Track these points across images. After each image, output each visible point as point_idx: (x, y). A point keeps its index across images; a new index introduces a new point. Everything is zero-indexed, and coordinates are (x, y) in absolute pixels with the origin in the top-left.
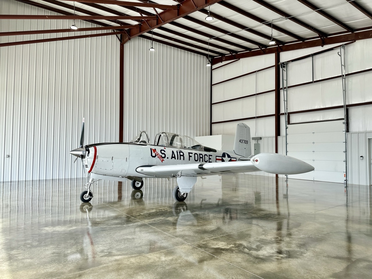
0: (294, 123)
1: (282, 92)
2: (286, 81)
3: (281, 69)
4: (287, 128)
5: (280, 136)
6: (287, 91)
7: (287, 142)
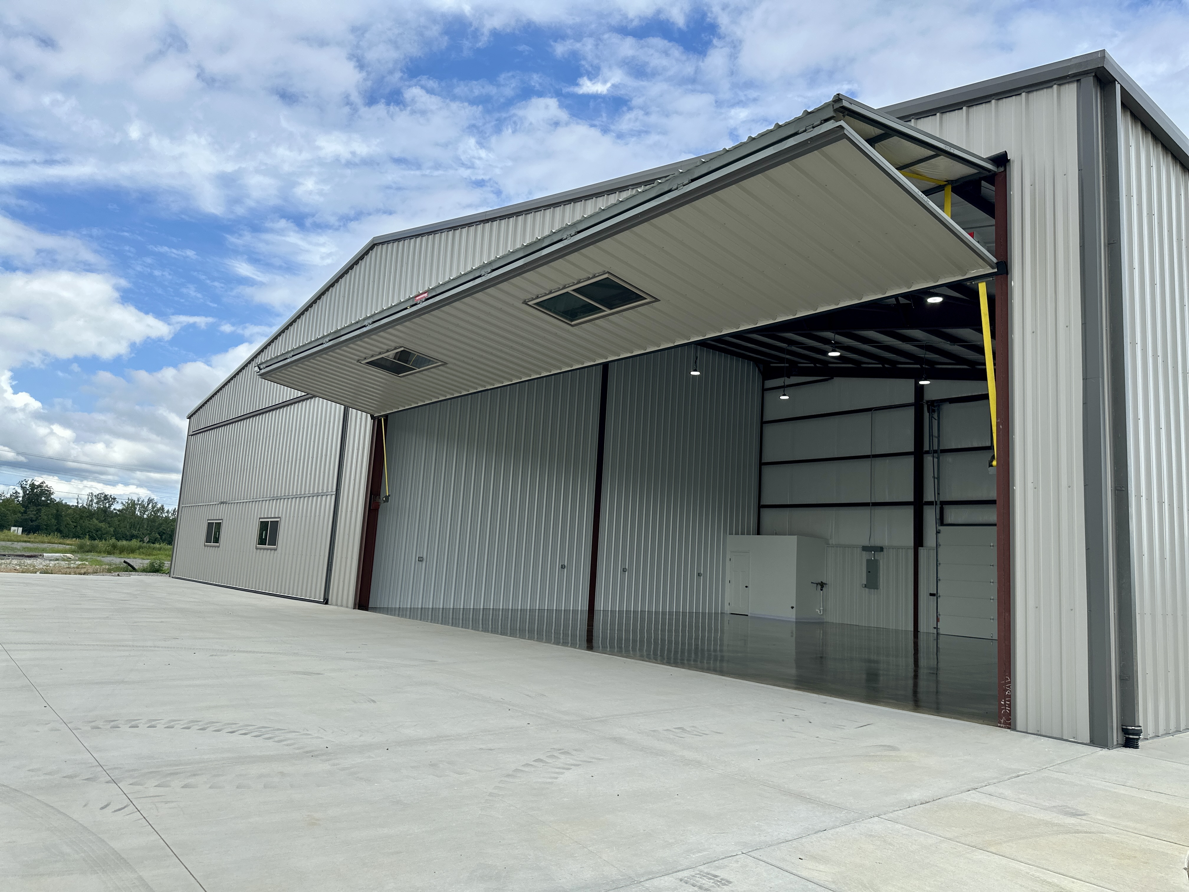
0: (952, 522)
1: (929, 461)
2: (937, 439)
3: (926, 415)
4: (939, 533)
5: (922, 546)
6: (938, 458)
7: (939, 559)
